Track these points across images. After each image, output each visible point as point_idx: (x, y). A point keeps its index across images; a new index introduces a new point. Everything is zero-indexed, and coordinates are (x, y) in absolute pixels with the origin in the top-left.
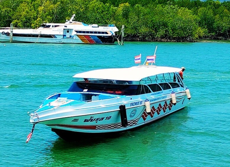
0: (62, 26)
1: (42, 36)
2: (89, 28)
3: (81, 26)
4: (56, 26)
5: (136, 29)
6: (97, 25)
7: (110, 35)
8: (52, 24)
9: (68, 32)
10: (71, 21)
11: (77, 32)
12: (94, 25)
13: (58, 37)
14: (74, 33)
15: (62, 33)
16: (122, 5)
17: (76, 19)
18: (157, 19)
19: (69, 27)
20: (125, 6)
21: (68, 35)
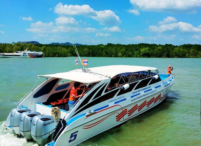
0: (23, 52)
1: (15, 55)
2: (33, 53)
3: (30, 52)
4: (20, 52)
5: (48, 55)
6: (35, 52)
7: (40, 55)
8: (19, 51)
9: (25, 54)
10: (26, 50)
11: (28, 54)
12: (34, 52)
13: (21, 56)
14: (27, 54)
15: (23, 54)
16: (43, 47)
17: (28, 50)
18: (55, 51)
19: (25, 52)
20: (44, 47)
21: (25, 55)
